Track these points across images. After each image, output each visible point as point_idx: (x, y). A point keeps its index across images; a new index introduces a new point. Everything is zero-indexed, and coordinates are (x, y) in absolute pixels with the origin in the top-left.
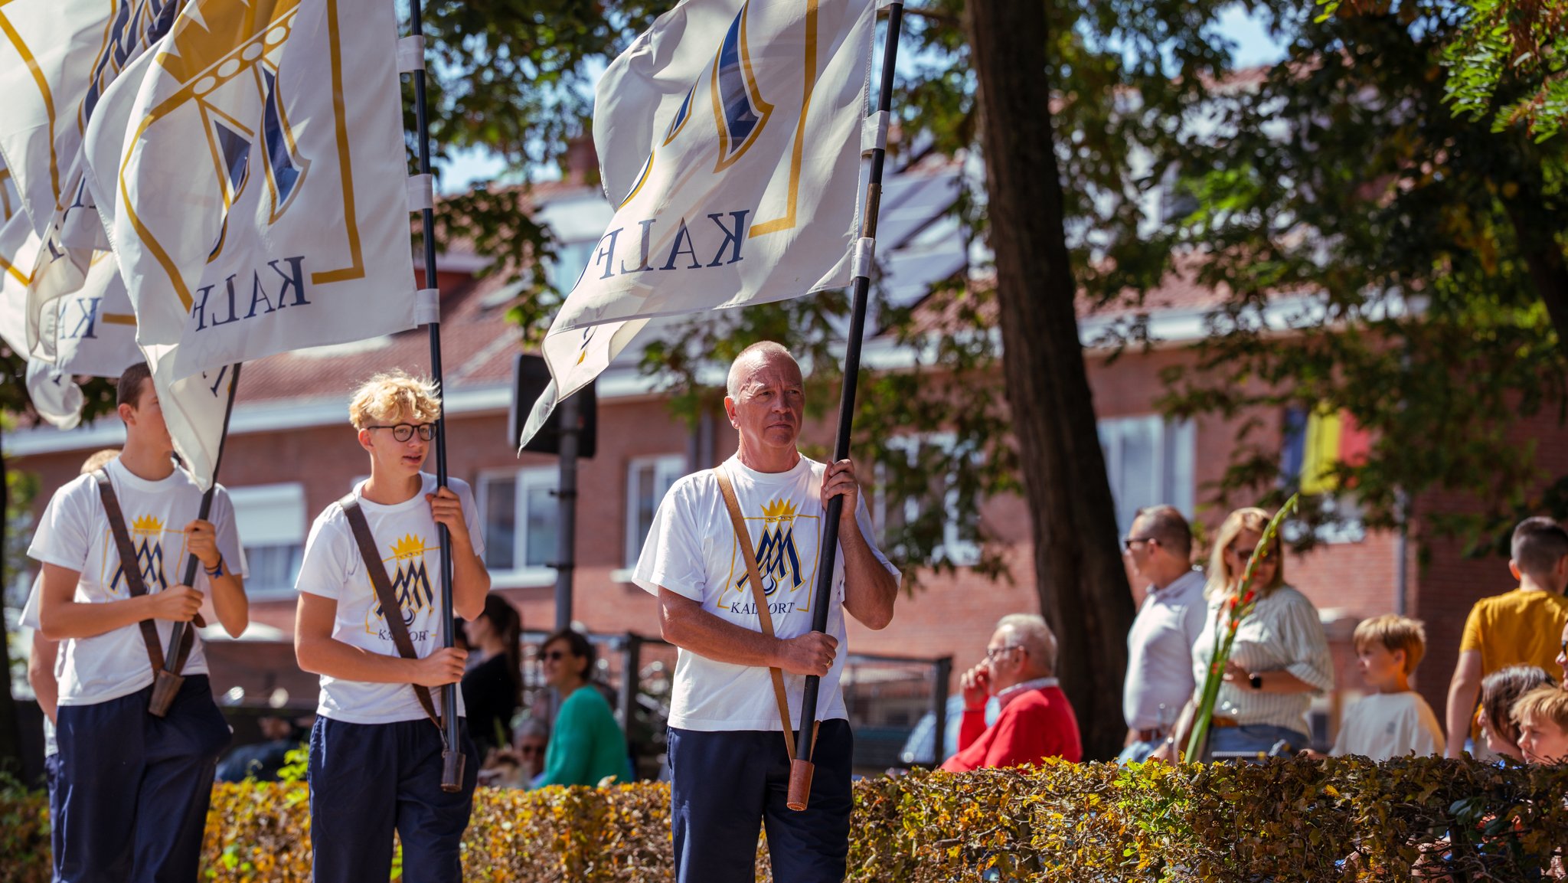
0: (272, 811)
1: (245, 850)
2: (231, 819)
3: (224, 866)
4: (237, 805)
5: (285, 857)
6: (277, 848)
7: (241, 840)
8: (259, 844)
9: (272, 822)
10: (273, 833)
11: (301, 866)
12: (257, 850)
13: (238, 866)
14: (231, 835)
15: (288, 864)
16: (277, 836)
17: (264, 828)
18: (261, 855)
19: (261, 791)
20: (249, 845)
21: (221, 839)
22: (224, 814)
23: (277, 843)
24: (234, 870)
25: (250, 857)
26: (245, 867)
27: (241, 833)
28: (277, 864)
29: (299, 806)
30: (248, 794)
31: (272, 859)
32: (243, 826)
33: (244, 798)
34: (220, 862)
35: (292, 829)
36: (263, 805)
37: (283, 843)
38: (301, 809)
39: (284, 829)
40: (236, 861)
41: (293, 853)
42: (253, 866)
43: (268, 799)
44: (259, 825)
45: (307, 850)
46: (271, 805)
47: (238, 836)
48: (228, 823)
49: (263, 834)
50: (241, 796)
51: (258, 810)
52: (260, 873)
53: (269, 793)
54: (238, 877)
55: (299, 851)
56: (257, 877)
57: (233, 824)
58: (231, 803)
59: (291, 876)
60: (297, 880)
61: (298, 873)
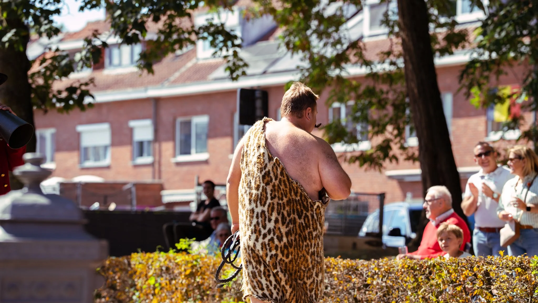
0: (168, 265)
2: (150, 267)
3: (149, 284)
4: (153, 262)
5: (174, 282)
8: (162, 276)
9: (168, 269)
10: (168, 273)
11: (181, 285)
12: (162, 279)
13: (154, 284)
14: (151, 273)
15: (175, 285)
16: (170, 274)
17: (164, 271)
18: (163, 281)
19: (162, 256)
20: (158, 277)
21: (147, 274)
22: (147, 265)
23: (170, 277)
24: (152, 286)
25: (159, 281)
26: (157, 285)
27: (155, 272)
28: (170, 284)
29: (179, 263)
31: (168, 283)
32: (155, 269)
33: (156, 259)
35: (176, 271)
36: (164, 262)
37: (172, 277)
39: (173, 271)
41: (177, 280)
42: (160, 284)
43: (166, 260)
44: (162, 270)
45: (183, 279)
46: (167, 262)
47: (154, 274)
48: (149, 269)
49: (164, 273)
51: (162, 264)
52: (164, 287)
53: (165, 258)
54: (154, 288)
55: (179, 280)
56: (161, 289)
57: (151, 269)
58: (150, 261)
59: (176, 289)
60: (179, 290)
61: (179, 288)
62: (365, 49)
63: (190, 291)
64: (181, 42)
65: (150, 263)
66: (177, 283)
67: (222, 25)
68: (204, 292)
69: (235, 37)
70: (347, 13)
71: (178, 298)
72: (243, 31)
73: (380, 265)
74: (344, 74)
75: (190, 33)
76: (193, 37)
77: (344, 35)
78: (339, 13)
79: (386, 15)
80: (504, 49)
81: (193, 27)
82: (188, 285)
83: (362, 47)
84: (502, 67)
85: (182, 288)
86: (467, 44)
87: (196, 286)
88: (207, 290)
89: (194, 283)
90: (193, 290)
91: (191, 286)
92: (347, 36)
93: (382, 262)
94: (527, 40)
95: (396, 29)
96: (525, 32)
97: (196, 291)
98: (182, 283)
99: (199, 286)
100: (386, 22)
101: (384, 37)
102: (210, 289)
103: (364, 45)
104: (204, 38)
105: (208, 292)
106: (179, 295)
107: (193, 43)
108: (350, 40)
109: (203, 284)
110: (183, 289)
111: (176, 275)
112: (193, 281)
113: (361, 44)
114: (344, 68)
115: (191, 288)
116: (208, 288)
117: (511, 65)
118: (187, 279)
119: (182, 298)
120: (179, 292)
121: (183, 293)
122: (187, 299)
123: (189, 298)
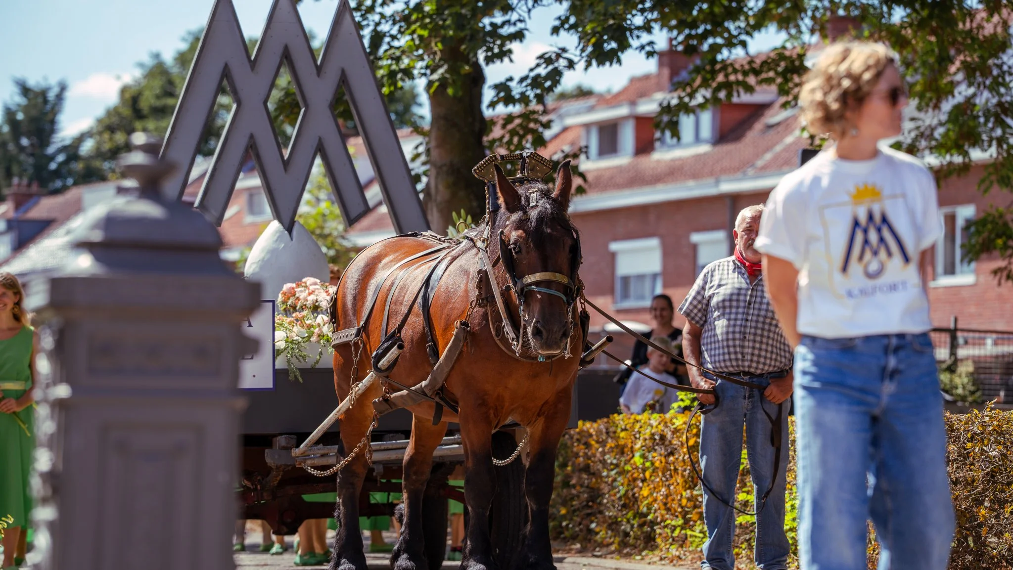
0: (663, 431)
1: (647, 454)
2: (637, 436)
3: (635, 463)
4: (641, 427)
5: (671, 458)
6: (666, 453)
7: (644, 448)
8: (655, 450)
9: (663, 437)
10: (663, 444)
11: (682, 464)
12: (655, 454)
13: (643, 464)
14: (638, 446)
15: (674, 463)
16: (666, 446)
17: (657, 441)
18: (657, 457)
20: (649, 452)
21: (632, 447)
22: (634, 433)
23: (666, 450)
24: (641, 466)
25: (650, 458)
26: (648, 464)
27: (644, 444)
28: (667, 463)
29: (678, 428)
30: (648, 421)
31: (663, 460)
32: (645, 440)
33: (645, 423)
34: (632, 461)
35: (675, 442)
36: (657, 427)
37: (669, 451)
38: (680, 430)
39: (670, 441)
40: (642, 461)
41: (676, 456)
42: (653, 464)
43: (659, 424)
44: (655, 439)
45: (685, 454)
46: (661, 427)
47: (642, 446)
48: (636, 438)
49: (657, 444)
50: (643, 421)
51: (654, 430)
52: (657, 468)
54: (644, 470)
55: (680, 455)
56: (655, 470)
57: (639, 439)
58: (637, 426)
59: (676, 470)
60: (680, 472)
61: (680, 468)
65: (636, 430)
66: (677, 460)
71: (678, 484)
85: (683, 468)
98: (684, 460)
106: (680, 480)
110: (685, 470)
111: (675, 448)
118: (692, 453)
119: (684, 484)
120: (680, 475)
121: (686, 477)
122: (692, 486)
123: (696, 485)
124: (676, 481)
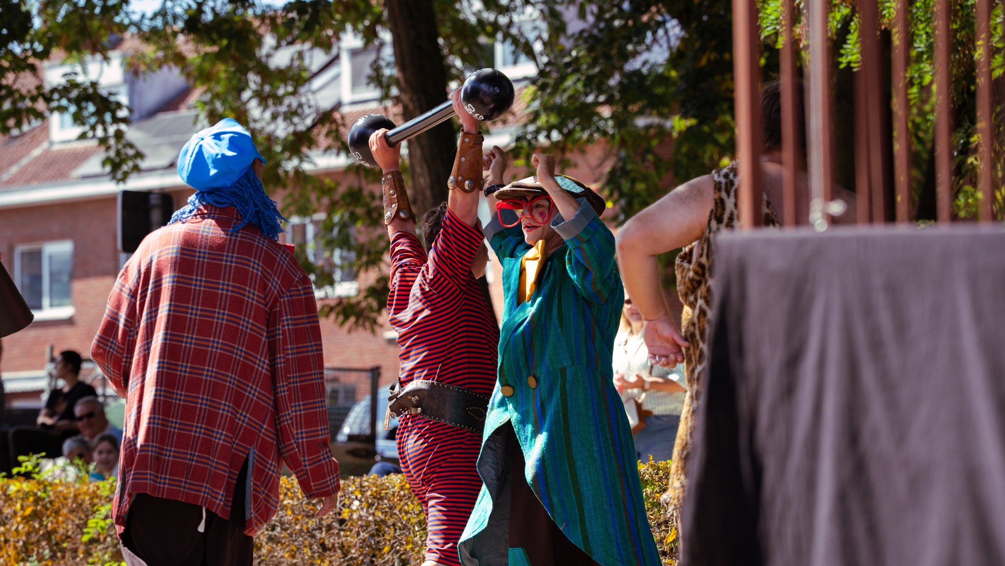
11: (15, 534)
41: (8, 527)
45: (19, 524)
55: (12, 525)
60: (12, 544)
61: (12, 539)
62: (344, 125)
63: (32, 544)
64: (18, 115)
66: (8, 530)
67: (94, 85)
68: (57, 544)
69: (119, 105)
70: (311, 63)
71: (9, 556)
72: (131, 94)
73: (363, 485)
74: (307, 167)
75: (34, 99)
76: (41, 105)
77: (308, 100)
78: (296, 63)
79: (377, 68)
80: (571, 126)
81: (39, 88)
82: (28, 534)
83: (339, 121)
84: (568, 155)
85: (16, 539)
86: (510, 118)
87: (43, 535)
88: (63, 542)
89: (39, 529)
90: (38, 541)
91: (33, 535)
92: (312, 103)
93: (367, 481)
94: (606, 111)
95: (394, 91)
96: (602, 98)
97: (44, 543)
98: (17, 530)
99: (48, 535)
100: (377, 79)
101: (374, 105)
102: (69, 540)
103: (343, 118)
104: (62, 109)
105: (65, 545)
106: (12, 552)
107: (40, 115)
108: (317, 110)
109: (54, 531)
110: (18, 541)
111: (6, 518)
112: (37, 525)
113: (337, 116)
114: (307, 157)
115: (34, 538)
116: (64, 537)
117: (583, 152)
118: (27, 522)
119: (17, 556)
120: (12, 546)
121: (19, 549)
122: (26, 558)
123: (29, 557)
124: (7, 553)
